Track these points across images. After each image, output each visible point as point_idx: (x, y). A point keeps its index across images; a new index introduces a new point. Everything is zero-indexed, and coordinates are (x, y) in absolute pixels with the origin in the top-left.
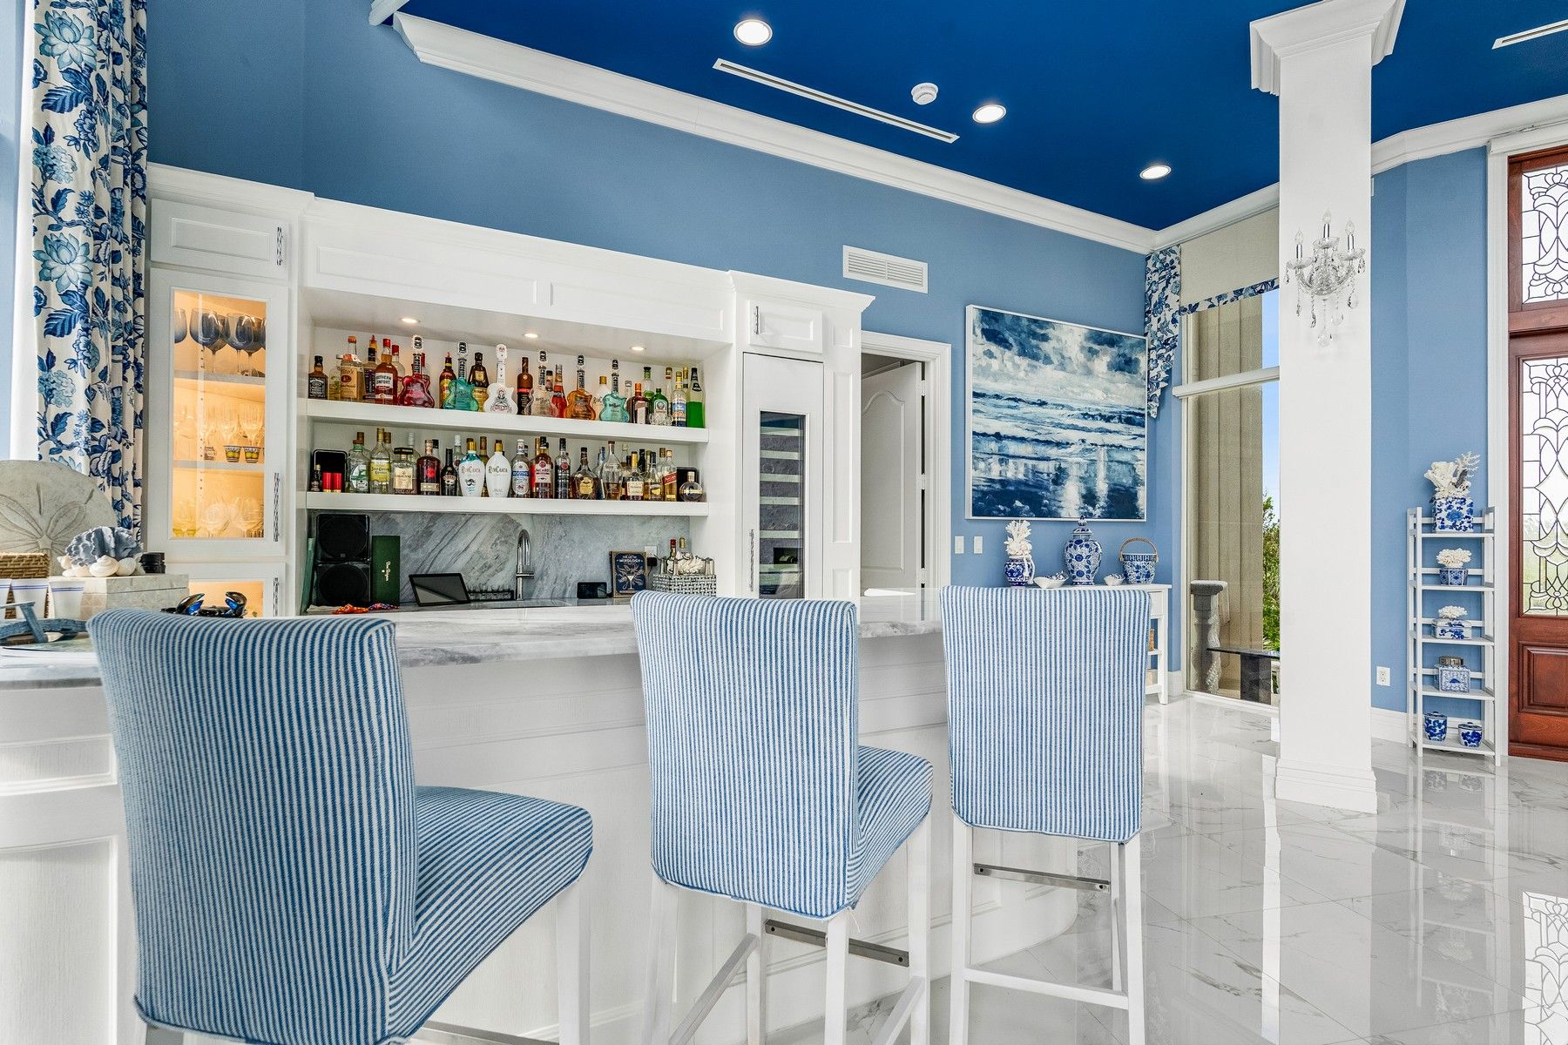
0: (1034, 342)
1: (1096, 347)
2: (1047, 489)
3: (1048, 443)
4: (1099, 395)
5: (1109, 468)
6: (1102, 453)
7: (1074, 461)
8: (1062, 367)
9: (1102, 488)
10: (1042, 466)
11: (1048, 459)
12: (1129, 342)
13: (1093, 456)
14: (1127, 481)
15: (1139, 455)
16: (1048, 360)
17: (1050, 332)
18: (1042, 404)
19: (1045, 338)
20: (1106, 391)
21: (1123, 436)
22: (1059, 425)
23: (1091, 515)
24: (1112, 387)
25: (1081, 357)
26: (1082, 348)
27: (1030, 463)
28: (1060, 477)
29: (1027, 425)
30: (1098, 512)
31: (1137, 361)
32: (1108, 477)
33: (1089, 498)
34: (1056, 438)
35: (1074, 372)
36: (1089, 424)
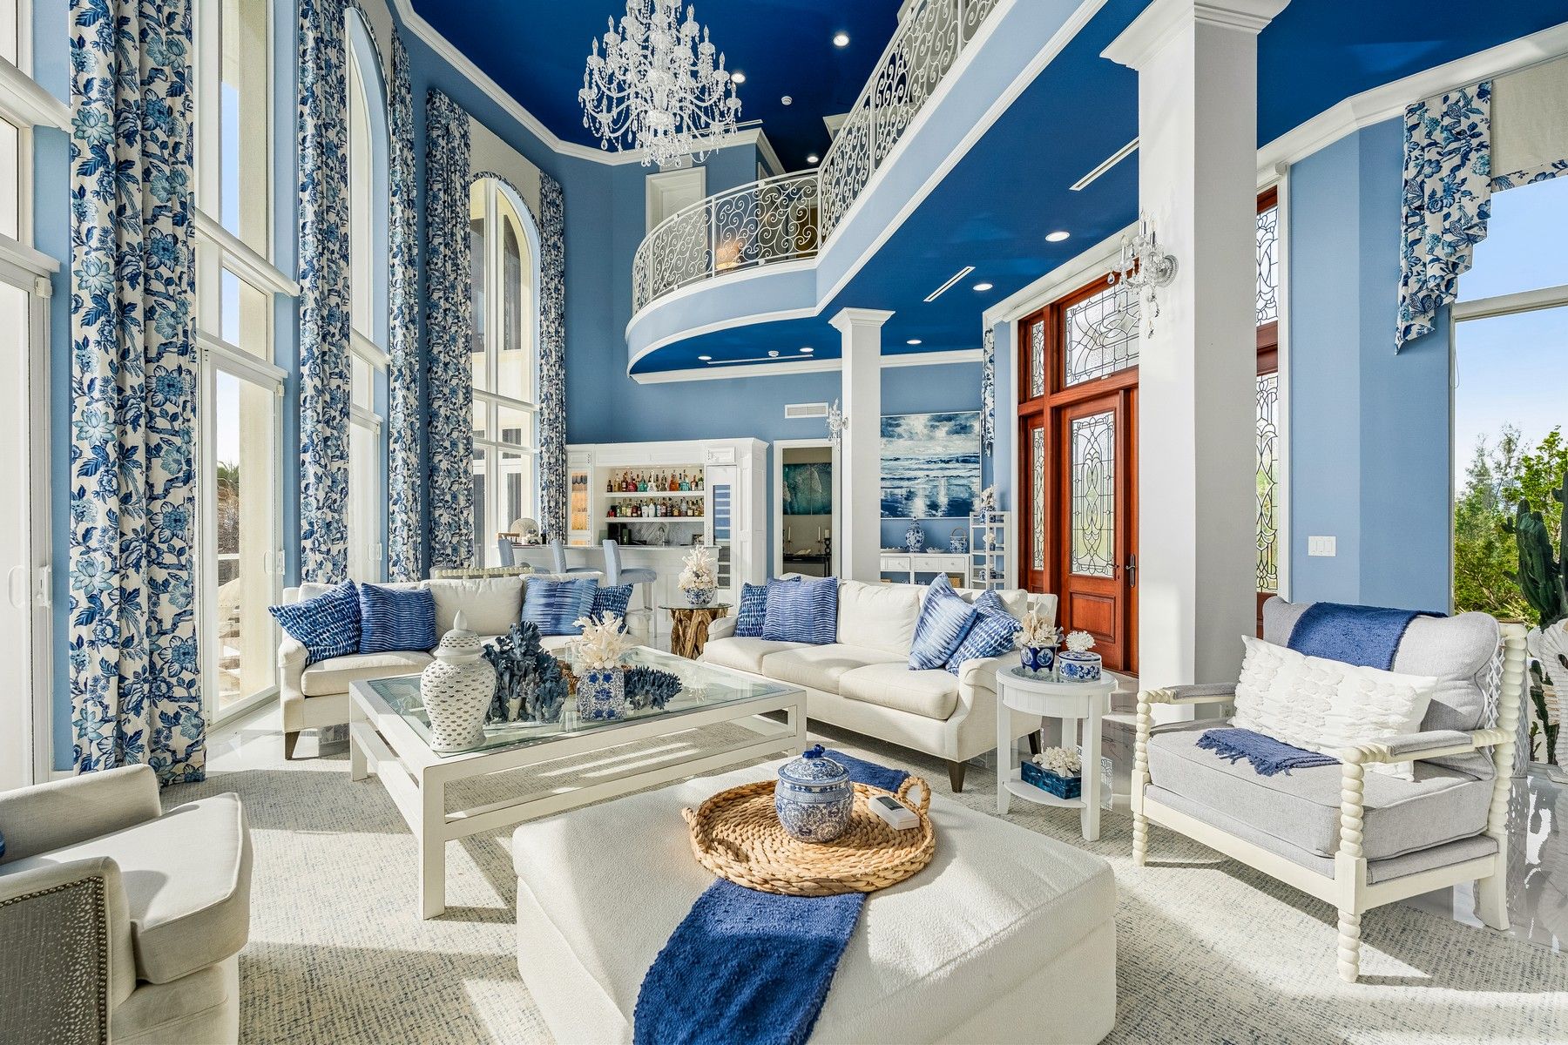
0: (890, 429)
1: (937, 424)
2: (901, 503)
3: (901, 479)
4: (939, 450)
5: (948, 489)
6: (943, 481)
7: (920, 487)
8: (911, 438)
9: (943, 500)
10: (897, 491)
11: (901, 487)
12: (964, 416)
13: (935, 483)
14: (964, 495)
15: (974, 480)
16: (900, 436)
17: (901, 422)
18: (897, 459)
19: (898, 425)
20: (945, 447)
21: (962, 470)
22: (909, 469)
23: (934, 515)
24: (950, 444)
25: (926, 431)
26: (926, 426)
27: (889, 490)
28: (910, 496)
29: (886, 471)
30: (940, 514)
31: (971, 426)
32: (947, 494)
33: (933, 506)
34: (906, 476)
35: (920, 440)
36: (932, 466)
